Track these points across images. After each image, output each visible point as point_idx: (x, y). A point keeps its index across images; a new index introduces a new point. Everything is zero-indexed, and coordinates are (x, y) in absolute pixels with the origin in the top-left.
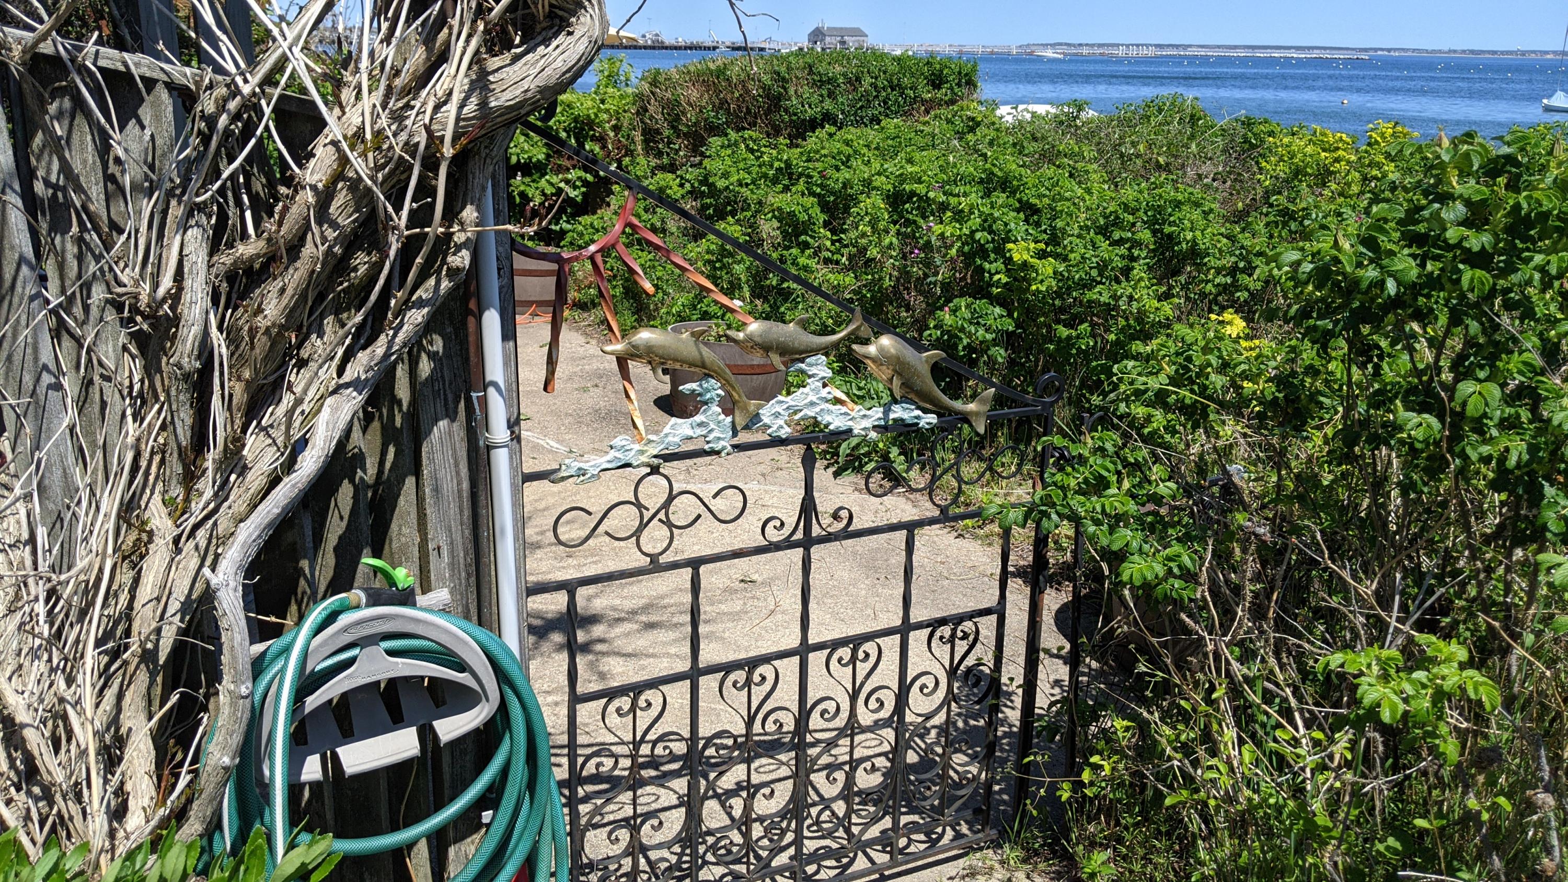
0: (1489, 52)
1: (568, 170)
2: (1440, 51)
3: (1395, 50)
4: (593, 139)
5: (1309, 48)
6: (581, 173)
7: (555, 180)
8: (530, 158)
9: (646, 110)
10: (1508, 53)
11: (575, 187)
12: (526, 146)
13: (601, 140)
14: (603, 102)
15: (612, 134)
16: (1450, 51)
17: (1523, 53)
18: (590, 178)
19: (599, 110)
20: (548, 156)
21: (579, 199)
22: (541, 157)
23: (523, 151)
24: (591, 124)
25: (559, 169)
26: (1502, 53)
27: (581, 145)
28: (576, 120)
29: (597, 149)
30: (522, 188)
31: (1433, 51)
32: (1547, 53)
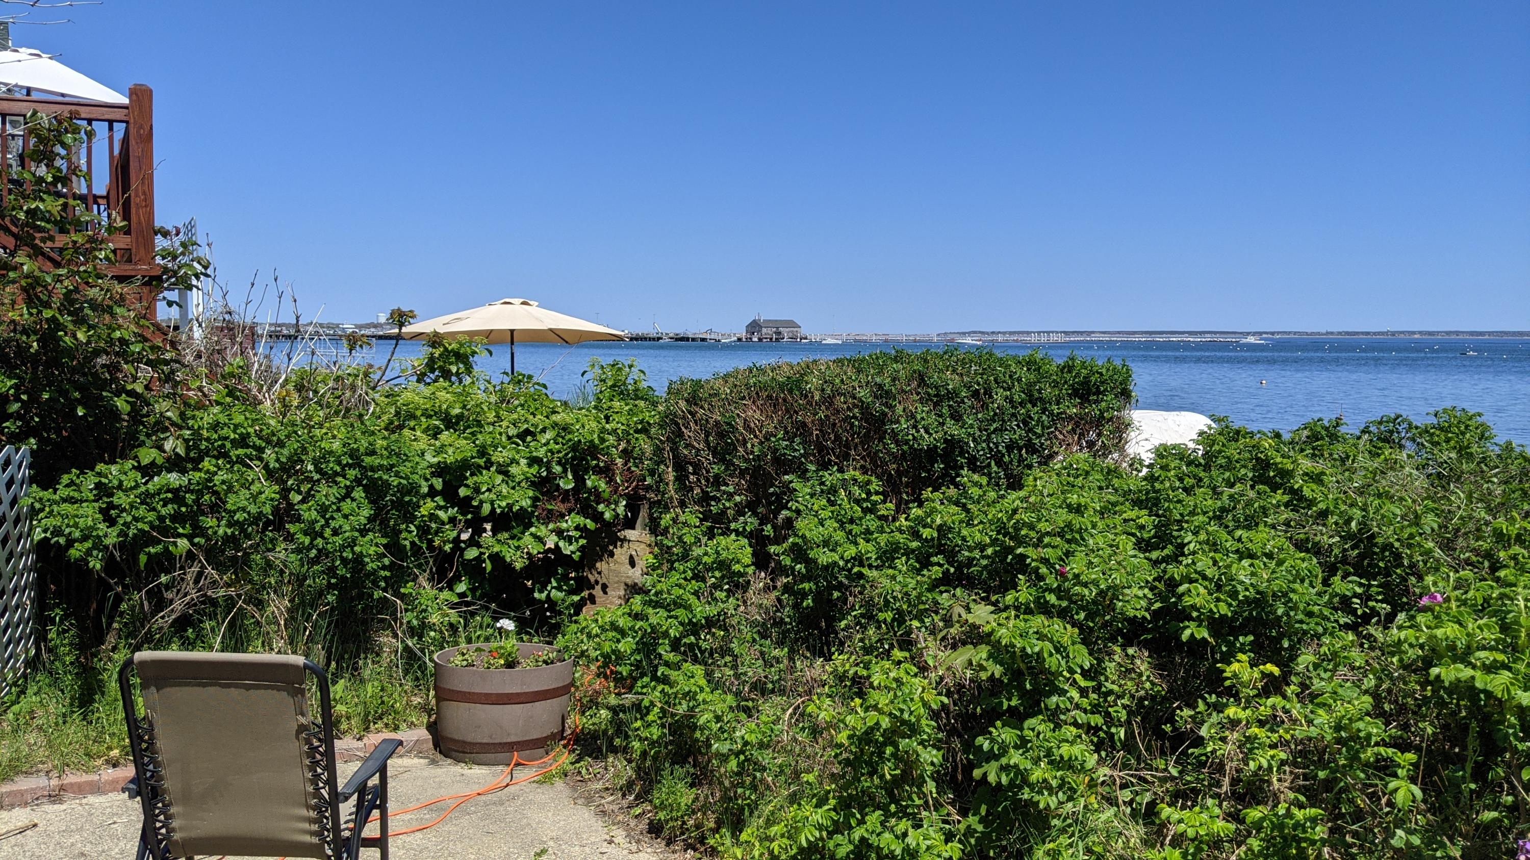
0: (1363, 333)
1: (562, 516)
2: (1319, 334)
3: (1278, 333)
4: (598, 471)
5: (1201, 333)
6: (580, 520)
7: (542, 531)
8: (510, 507)
9: (681, 435)
10: (1379, 333)
11: (570, 540)
12: (505, 490)
13: (606, 472)
14: (607, 418)
15: (619, 461)
16: (1328, 333)
17: (1393, 334)
18: (590, 525)
19: (603, 430)
20: (535, 499)
21: (576, 557)
22: (526, 503)
23: (499, 495)
24: (593, 450)
25: (550, 517)
26: (1375, 333)
27: (580, 481)
28: (575, 447)
29: (603, 485)
30: (496, 549)
31: (1312, 334)
32: (1414, 333)
